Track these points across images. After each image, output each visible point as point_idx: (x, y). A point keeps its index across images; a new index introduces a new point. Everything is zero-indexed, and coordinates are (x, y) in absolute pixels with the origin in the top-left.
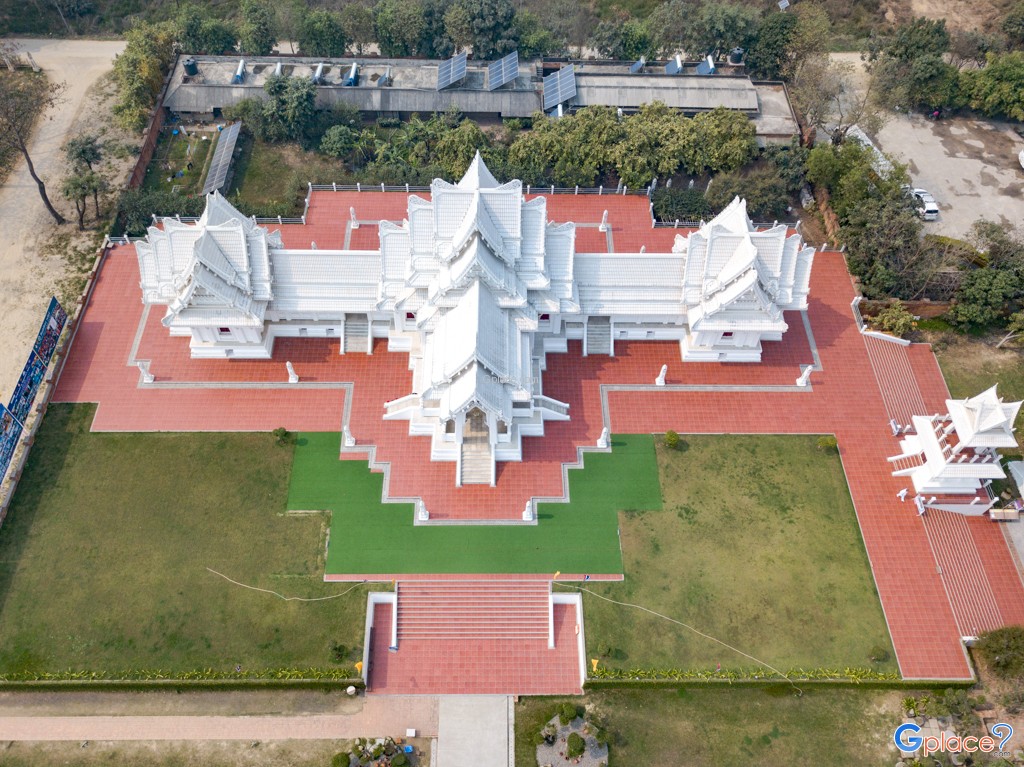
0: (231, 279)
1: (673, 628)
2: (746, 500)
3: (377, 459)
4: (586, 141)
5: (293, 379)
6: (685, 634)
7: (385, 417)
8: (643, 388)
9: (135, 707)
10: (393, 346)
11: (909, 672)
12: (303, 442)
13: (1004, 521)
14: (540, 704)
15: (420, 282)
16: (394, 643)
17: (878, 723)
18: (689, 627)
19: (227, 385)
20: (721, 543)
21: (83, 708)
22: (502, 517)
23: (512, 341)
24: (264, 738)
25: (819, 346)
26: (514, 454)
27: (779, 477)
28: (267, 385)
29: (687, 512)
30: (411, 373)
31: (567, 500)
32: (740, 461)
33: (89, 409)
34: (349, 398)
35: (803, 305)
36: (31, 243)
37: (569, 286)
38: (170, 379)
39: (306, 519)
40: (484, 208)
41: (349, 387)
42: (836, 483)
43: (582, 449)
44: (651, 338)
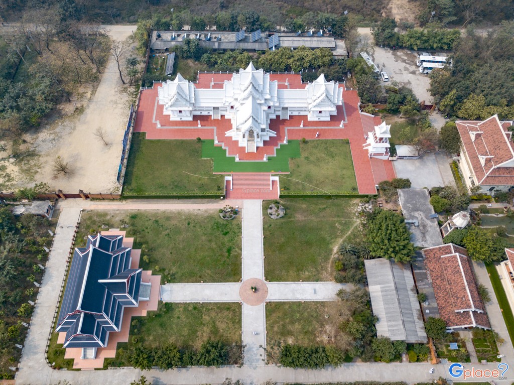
0: (184, 97)
1: (302, 184)
2: (323, 155)
3: (225, 146)
4: (281, 58)
5: (199, 126)
6: (305, 185)
7: (226, 136)
8: (297, 128)
9: (168, 202)
10: (226, 117)
11: (361, 192)
12: (204, 142)
13: (393, 161)
14: (269, 201)
15: (236, 97)
16: (231, 189)
17: (353, 205)
18: (306, 184)
19: (181, 128)
20: (316, 165)
21: (155, 203)
22: (258, 160)
23: (261, 112)
24: (201, 208)
25: (347, 116)
26: (261, 145)
27: (332, 150)
28: (192, 128)
29: (307, 158)
30: (232, 124)
31: (275, 156)
32: (322, 146)
33: (144, 134)
34: (215, 131)
35: (340, 104)
36: (116, 90)
37: (276, 98)
38: (165, 126)
39: (207, 160)
40: (253, 76)
41: (215, 128)
42: (348, 151)
43: (280, 143)
44: (300, 114)
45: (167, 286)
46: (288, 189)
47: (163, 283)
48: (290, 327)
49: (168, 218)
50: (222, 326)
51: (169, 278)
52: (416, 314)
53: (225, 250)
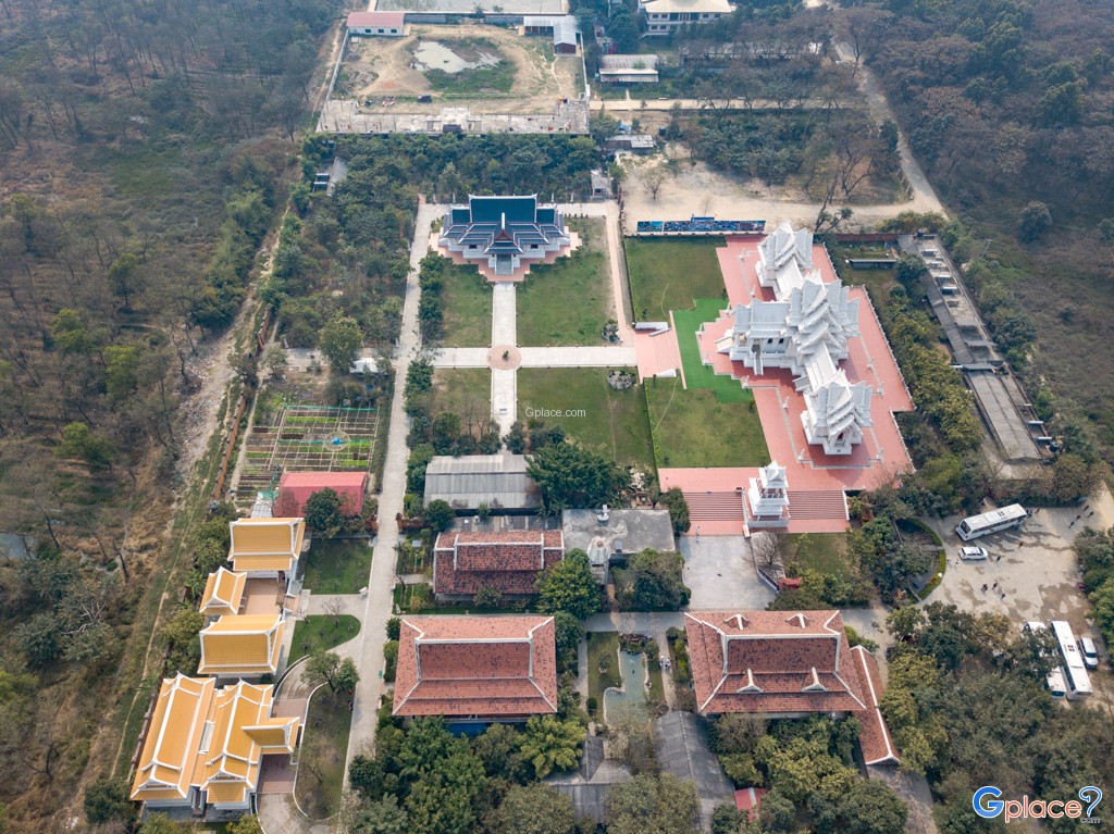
3: (722, 320)
5: (753, 293)
6: (665, 405)
8: (780, 400)
9: (623, 279)
11: (662, 472)
14: (634, 372)
18: (668, 407)
19: (745, 275)
20: (706, 420)
22: (704, 353)
25: (828, 470)
26: (733, 357)
27: (744, 442)
28: (748, 286)
29: (719, 410)
31: (716, 374)
32: (750, 431)
33: (725, 246)
36: (802, 219)
38: (743, 262)
39: (692, 304)
43: (741, 379)
45: (511, 289)
46: (655, 386)
47: (515, 283)
48: (459, 389)
49: (600, 282)
50: (464, 332)
51: (521, 288)
52: (461, 498)
53: (559, 332)
